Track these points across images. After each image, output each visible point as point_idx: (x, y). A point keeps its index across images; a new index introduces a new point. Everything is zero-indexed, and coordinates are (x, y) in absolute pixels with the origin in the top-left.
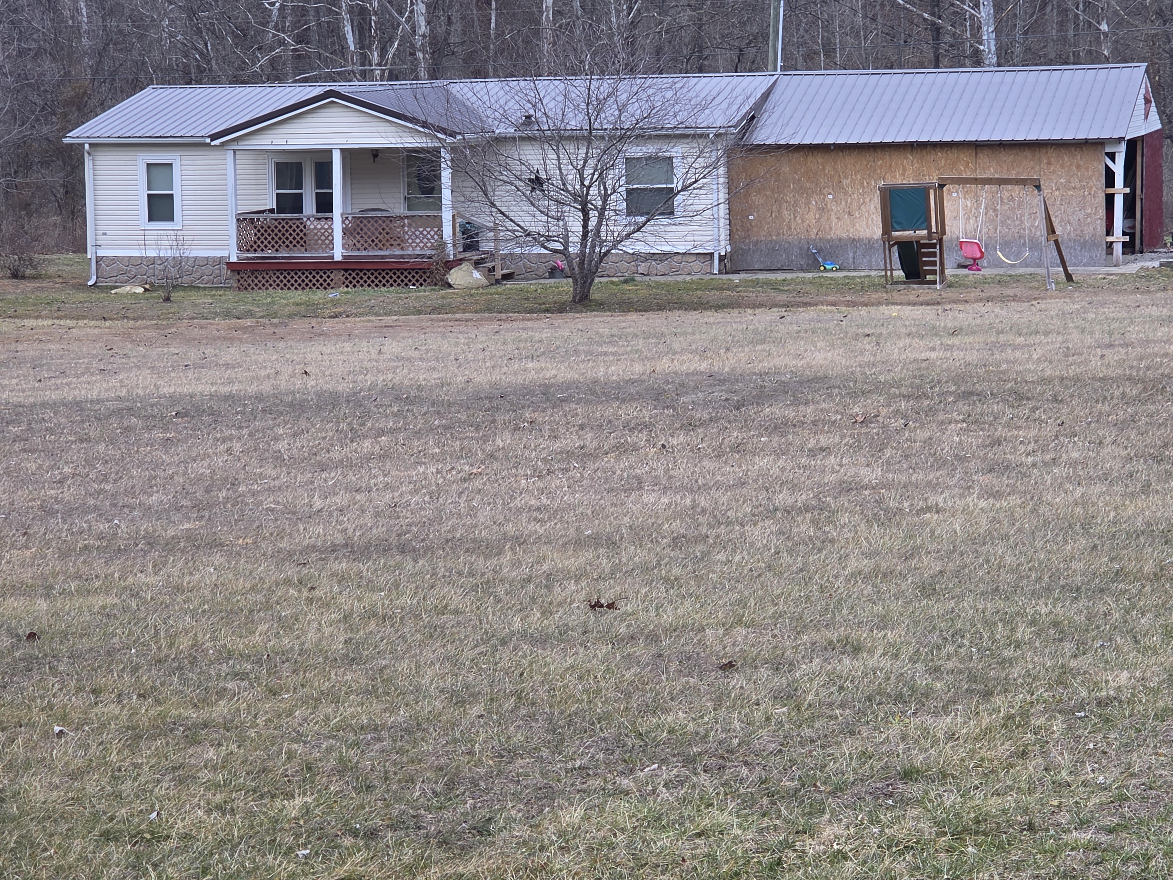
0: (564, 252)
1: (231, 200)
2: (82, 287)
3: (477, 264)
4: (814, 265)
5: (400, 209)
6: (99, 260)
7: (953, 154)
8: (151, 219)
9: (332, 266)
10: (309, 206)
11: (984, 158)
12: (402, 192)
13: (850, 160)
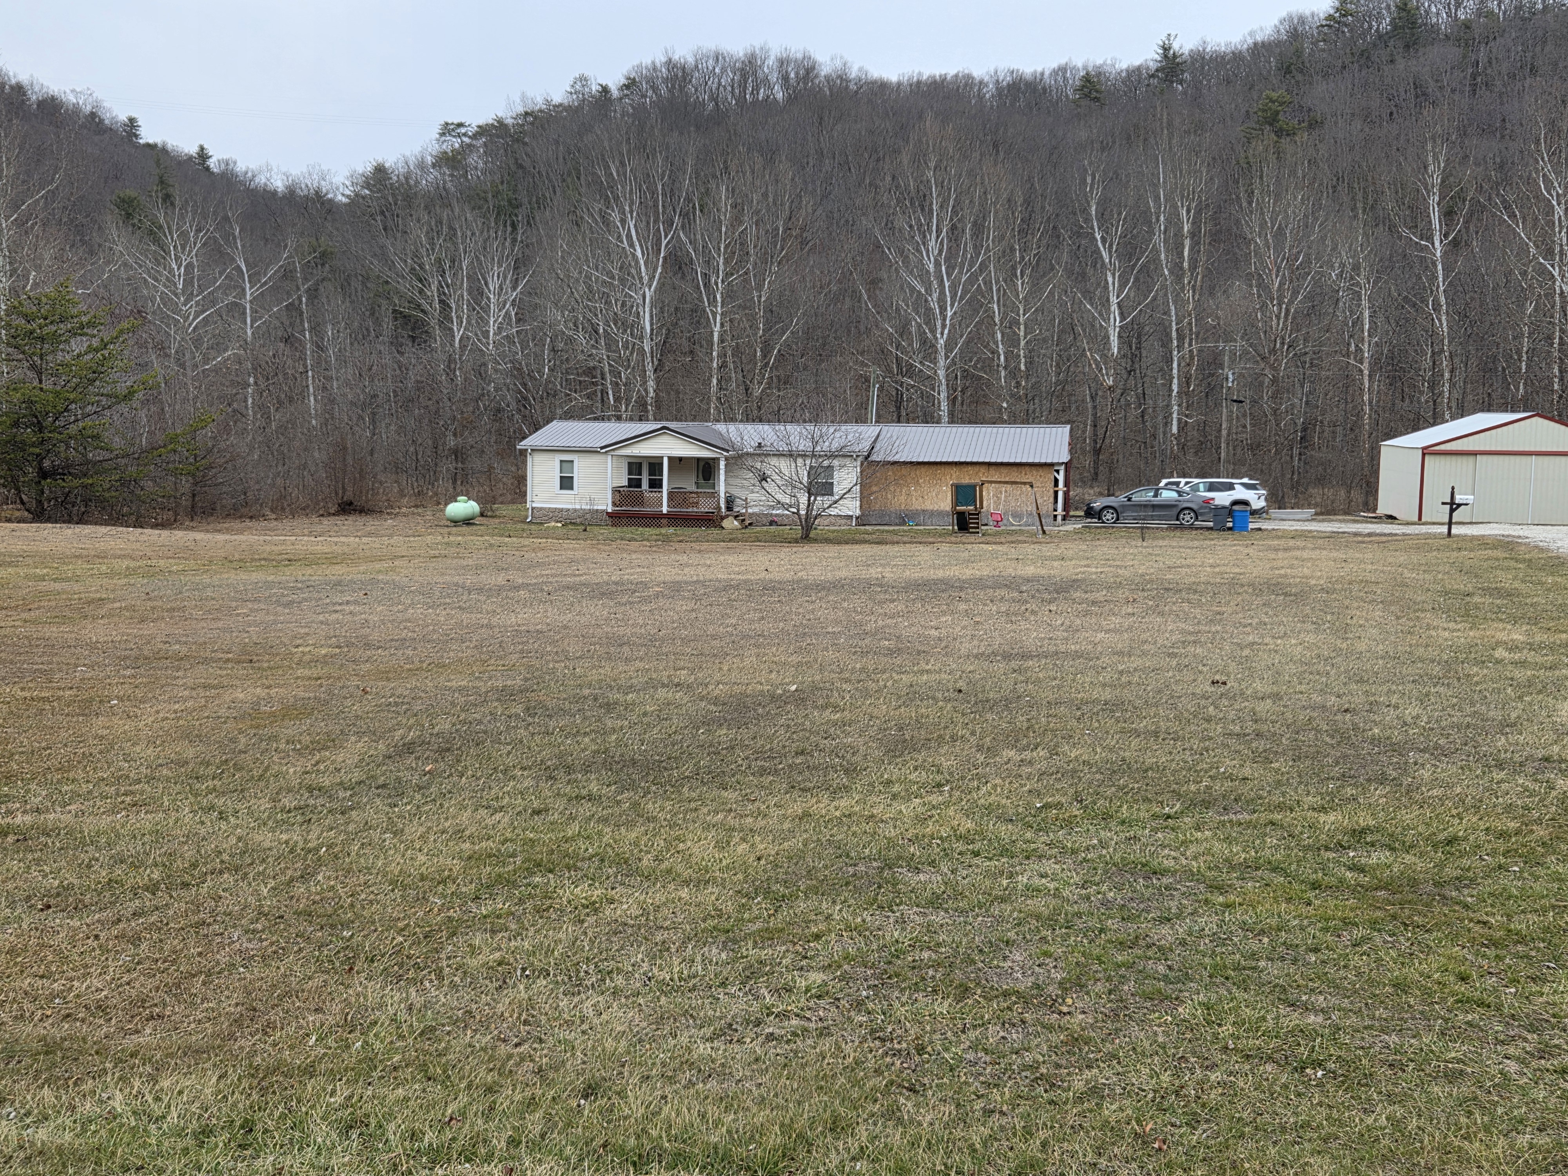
0: (798, 513)
1: (609, 480)
2: (524, 522)
3: (736, 517)
4: (904, 523)
5: (693, 488)
6: (533, 509)
7: (977, 468)
8: (561, 488)
9: (661, 516)
10: (645, 485)
11: (992, 470)
12: (694, 480)
13: (923, 469)
